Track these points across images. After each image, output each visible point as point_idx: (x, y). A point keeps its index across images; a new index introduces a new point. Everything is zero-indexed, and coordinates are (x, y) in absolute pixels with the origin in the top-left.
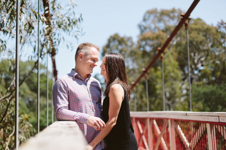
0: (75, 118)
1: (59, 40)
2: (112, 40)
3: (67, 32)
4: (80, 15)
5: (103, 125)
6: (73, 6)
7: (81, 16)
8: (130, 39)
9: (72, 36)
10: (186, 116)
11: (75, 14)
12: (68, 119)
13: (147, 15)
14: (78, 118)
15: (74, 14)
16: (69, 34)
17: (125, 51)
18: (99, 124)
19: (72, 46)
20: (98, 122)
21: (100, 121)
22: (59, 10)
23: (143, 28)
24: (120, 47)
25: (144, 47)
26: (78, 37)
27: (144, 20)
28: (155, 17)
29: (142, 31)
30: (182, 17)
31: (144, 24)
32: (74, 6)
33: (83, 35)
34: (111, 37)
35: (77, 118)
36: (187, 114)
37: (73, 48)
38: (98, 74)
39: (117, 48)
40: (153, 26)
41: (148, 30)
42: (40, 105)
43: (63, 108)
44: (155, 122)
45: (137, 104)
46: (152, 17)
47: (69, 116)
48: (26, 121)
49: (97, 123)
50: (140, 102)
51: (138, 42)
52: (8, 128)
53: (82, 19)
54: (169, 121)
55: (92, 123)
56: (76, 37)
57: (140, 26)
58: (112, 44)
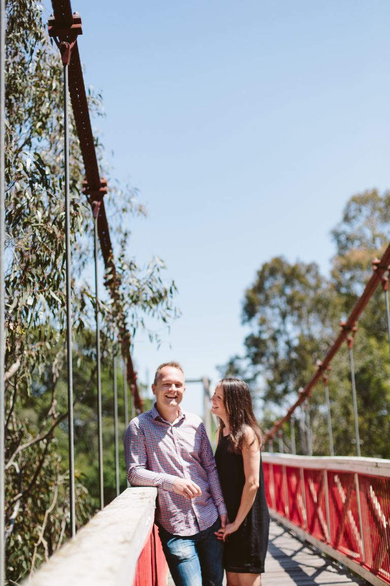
0: (156, 483)
1: (135, 326)
2: (267, 273)
3: (149, 311)
4: (171, 283)
5: (198, 490)
6: (158, 270)
7: (173, 284)
8: (311, 268)
9: (158, 318)
10: (377, 469)
11: (163, 281)
12: (145, 484)
13: (354, 206)
14: (160, 482)
15: (161, 281)
16: (153, 315)
17: (302, 301)
18: (191, 489)
19: (158, 339)
20: (188, 487)
21: (193, 485)
22: (133, 272)
23: (343, 238)
24: (288, 291)
25: (348, 287)
26: (167, 319)
27: (347, 219)
28: (374, 209)
29: (342, 247)
30: (375, 268)
31: (346, 228)
32: (160, 269)
33: (179, 317)
34: (265, 266)
35: (158, 482)
36: (378, 465)
37: (160, 343)
38: (237, 358)
39: (282, 293)
40: (368, 234)
41: (357, 243)
42: (103, 436)
43: (138, 467)
44: (336, 479)
45: (335, 429)
46: (366, 210)
47: (148, 480)
48: (77, 482)
49: (188, 490)
50: (343, 424)
51: (333, 275)
52: (42, 496)
53: (176, 288)
54: (356, 477)
55: (180, 489)
56: (164, 320)
57: (336, 235)
58: (267, 284)
